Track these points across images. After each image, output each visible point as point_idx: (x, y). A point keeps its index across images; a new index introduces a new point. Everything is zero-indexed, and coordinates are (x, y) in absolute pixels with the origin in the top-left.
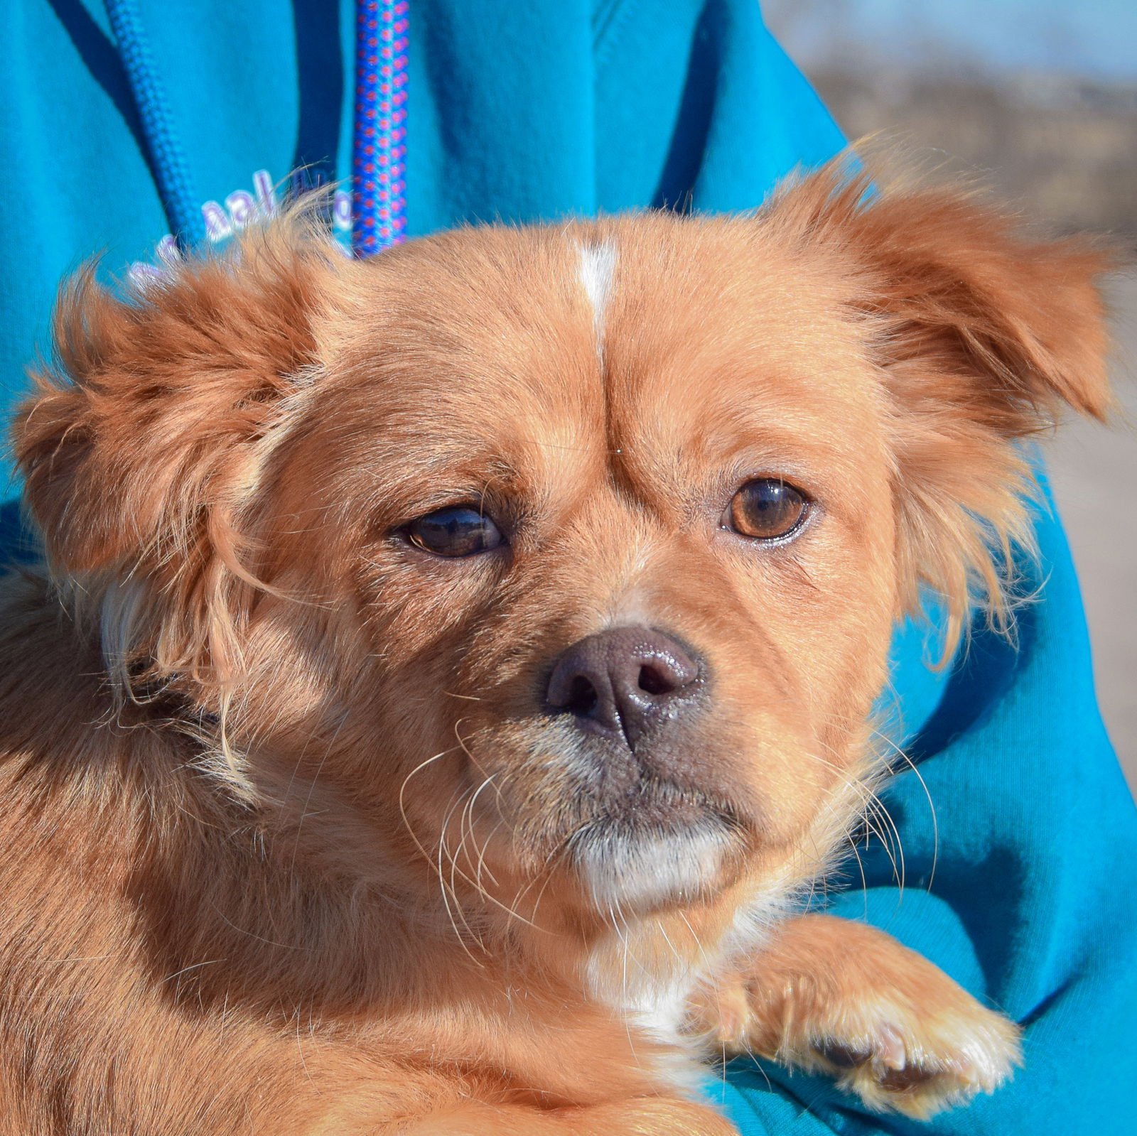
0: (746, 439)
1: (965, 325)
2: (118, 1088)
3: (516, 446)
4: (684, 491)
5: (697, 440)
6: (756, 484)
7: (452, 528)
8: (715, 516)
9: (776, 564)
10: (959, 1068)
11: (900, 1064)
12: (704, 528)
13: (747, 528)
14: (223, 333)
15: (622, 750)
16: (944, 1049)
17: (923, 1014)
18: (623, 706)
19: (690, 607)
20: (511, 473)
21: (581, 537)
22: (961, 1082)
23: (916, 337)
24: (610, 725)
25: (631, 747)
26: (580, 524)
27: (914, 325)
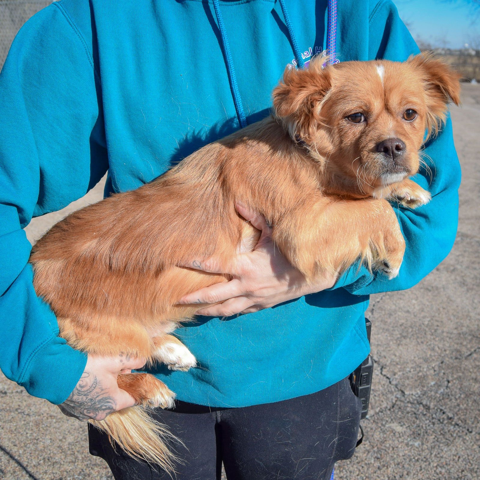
0: (408, 102)
1: (441, 85)
2: (283, 200)
3: (370, 103)
4: (397, 111)
5: (401, 102)
6: (408, 110)
7: (356, 117)
8: (402, 116)
9: (411, 125)
10: (419, 200)
11: (409, 199)
12: (400, 118)
13: (406, 118)
14: (315, 81)
15: (392, 160)
16: (417, 196)
17: (413, 191)
18: (393, 152)
19: (401, 134)
20: (369, 108)
21: (380, 120)
22: (420, 202)
23: (433, 86)
24: (390, 155)
25: (394, 159)
26: (380, 117)
27: (433, 84)
